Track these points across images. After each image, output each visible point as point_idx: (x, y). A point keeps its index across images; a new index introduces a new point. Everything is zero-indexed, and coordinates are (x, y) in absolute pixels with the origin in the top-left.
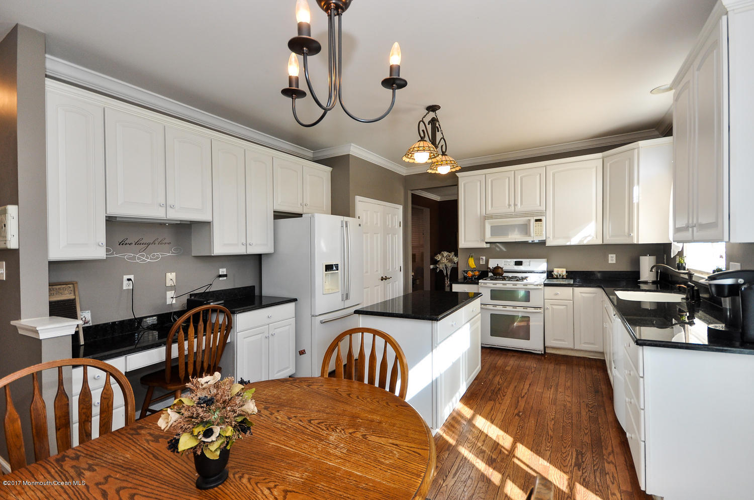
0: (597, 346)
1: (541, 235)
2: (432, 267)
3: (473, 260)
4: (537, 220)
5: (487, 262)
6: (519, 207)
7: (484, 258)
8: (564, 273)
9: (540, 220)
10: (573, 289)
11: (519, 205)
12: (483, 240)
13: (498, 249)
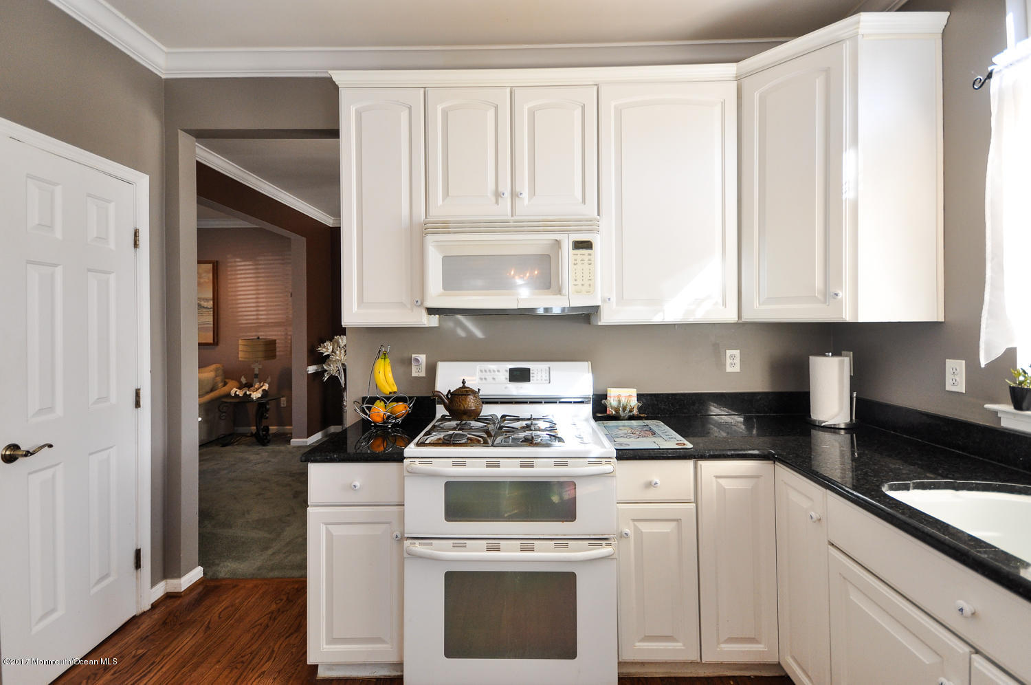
0: (760, 647)
1: (590, 291)
2: (312, 369)
3: (389, 369)
4: (580, 245)
5: (432, 371)
6: (526, 202)
7: (422, 358)
8: (634, 402)
9: (587, 245)
10: (696, 468)
11: (525, 195)
12: (419, 303)
13: (462, 333)
